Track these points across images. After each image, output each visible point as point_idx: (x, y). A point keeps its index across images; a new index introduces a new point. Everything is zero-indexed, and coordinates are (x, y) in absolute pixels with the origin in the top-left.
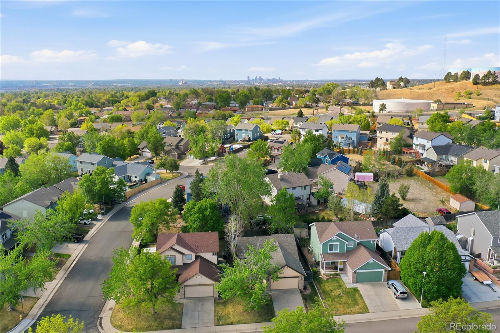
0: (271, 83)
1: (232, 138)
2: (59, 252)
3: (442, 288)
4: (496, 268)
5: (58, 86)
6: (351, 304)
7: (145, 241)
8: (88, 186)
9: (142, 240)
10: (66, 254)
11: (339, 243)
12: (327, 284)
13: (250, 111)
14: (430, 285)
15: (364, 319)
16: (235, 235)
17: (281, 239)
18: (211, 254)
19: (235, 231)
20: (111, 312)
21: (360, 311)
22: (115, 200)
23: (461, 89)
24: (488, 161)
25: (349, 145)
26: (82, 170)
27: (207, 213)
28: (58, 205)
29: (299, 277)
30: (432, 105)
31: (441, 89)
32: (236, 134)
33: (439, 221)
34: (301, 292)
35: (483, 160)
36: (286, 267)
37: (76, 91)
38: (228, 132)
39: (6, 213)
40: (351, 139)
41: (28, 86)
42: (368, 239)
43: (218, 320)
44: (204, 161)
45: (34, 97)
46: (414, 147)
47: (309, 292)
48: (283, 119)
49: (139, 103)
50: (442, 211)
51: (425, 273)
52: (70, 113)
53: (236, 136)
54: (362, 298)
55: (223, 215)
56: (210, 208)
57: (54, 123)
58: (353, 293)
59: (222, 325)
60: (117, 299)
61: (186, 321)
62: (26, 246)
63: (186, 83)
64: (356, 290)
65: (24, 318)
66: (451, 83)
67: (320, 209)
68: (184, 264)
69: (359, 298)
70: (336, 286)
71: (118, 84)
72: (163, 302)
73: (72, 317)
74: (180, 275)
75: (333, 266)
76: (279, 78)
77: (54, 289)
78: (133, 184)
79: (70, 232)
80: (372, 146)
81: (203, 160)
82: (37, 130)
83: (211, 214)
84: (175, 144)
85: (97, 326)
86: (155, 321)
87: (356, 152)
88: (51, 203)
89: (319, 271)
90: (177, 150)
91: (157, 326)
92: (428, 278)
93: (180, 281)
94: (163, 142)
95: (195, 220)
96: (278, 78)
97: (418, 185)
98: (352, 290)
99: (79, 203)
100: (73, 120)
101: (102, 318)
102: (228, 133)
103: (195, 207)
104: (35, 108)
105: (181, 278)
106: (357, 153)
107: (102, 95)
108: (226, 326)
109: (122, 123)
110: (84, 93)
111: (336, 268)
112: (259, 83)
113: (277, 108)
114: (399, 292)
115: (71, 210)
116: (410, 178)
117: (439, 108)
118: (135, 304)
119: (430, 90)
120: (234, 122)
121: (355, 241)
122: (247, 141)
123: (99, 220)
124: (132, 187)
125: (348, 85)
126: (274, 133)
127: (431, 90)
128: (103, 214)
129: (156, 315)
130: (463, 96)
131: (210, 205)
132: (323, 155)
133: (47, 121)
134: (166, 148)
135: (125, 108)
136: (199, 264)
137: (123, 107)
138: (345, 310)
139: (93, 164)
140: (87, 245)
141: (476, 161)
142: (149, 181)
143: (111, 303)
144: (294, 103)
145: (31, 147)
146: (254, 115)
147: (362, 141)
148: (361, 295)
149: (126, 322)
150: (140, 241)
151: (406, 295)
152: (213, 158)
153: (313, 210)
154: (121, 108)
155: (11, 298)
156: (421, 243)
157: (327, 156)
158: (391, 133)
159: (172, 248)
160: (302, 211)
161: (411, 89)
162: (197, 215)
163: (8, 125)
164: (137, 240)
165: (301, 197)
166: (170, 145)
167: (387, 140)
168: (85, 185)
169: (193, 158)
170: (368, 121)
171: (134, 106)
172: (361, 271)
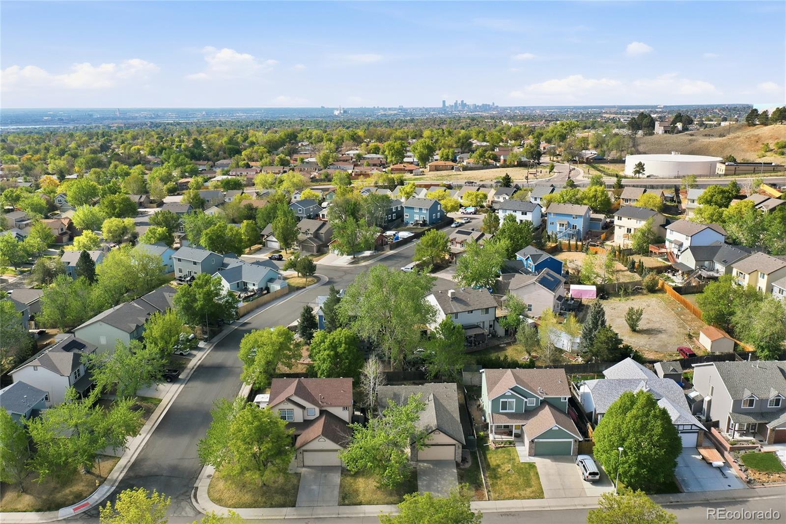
0: (479, 112)
1: (400, 219)
2: (146, 396)
3: (642, 471)
4: (735, 444)
5: (151, 118)
6: (521, 485)
7: (257, 386)
8: (187, 302)
9: (254, 383)
10: (156, 399)
11: (514, 400)
12: (495, 456)
13: (433, 171)
14: (626, 465)
15: (535, 507)
16: (375, 384)
17: (437, 390)
18: (341, 408)
19: (375, 378)
20: (209, 480)
21: (532, 495)
22: (223, 320)
23: (771, 137)
24: (766, 277)
25: (571, 236)
26: (180, 271)
27: (340, 350)
28: (145, 330)
29: (455, 445)
30: (719, 165)
31: (739, 137)
32: (405, 214)
33: (672, 368)
34: (458, 465)
35: (759, 273)
36: (437, 432)
37: (178, 127)
38: (394, 211)
39: (80, 341)
40: (574, 227)
41: (108, 118)
42: (557, 395)
43: (344, 498)
44: (354, 258)
45: (116, 139)
46: (667, 243)
47: (468, 465)
48: (478, 190)
49: (268, 154)
50: (684, 352)
51: (621, 449)
52: (168, 173)
53: (405, 216)
54: (538, 478)
55: (368, 348)
56: (345, 343)
57: (144, 189)
58: (528, 470)
59: (348, 505)
60: (218, 465)
61: (302, 497)
62: (104, 388)
63: (345, 112)
64: (532, 466)
65: (101, 483)
66: (757, 126)
67: (507, 341)
68: (305, 421)
69: (533, 478)
70: (507, 458)
71: (242, 114)
72: (273, 472)
73: (157, 491)
74: (299, 435)
75: (507, 430)
76: (493, 103)
77: (139, 446)
78: (249, 294)
79: (160, 371)
80: (607, 239)
81: (352, 256)
82: (120, 204)
83: (346, 351)
84: (314, 231)
85: (190, 498)
86: (262, 496)
87: (580, 248)
88: (137, 326)
89: (487, 436)
90: (316, 240)
91: (265, 502)
92: (625, 456)
93: (298, 444)
94: (296, 228)
95: (324, 360)
96: (491, 104)
97: (661, 308)
98: (527, 466)
99: (173, 329)
100: (171, 184)
101: (197, 488)
102: (394, 213)
103: (325, 340)
104: (117, 162)
105: (299, 441)
106: (581, 251)
107: (216, 136)
108: (352, 507)
109: (241, 191)
110: (189, 133)
111: (510, 434)
112: (459, 111)
113: (475, 166)
114: (588, 472)
115: (162, 338)
116: (652, 295)
117: (729, 172)
118: (238, 473)
119: (721, 138)
120: (405, 194)
121: (538, 399)
122: (421, 225)
123: (200, 349)
124: (248, 299)
125: (604, 115)
126: (464, 211)
127: (724, 138)
128: (206, 340)
129: (265, 488)
130: (772, 150)
131: (346, 338)
132: (525, 255)
133: (134, 186)
134: (301, 237)
135: (248, 163)
136: (323, 423)
137: (245, 162)
138: (511, 492)
139: (195, 263)
140: (183, 386)
141: (749, 274)
142: (272, 290)
143: (209, 469)
144: (502, 158)
145: (111, 233)
146: (438, 178)
147: (593, 230)
148: (537, 473)
149: (226, 495)
150: (251, 385)
151: (597, 477)
152: (367, 253)
153: (497, 343)
154: (242, 163)
155: (86, 460)
156: (620, 407)
157: (530, 258)
158: (635, 221)
159: (289, 400)
160: (480, 345)
161: (692, 135)
162: (327, 352)
163: (79, 193)
164: (248, 384)
165: (481, 324)
166: (306, 233)
167: (629, 230)
168: (182, 301)
169: (338, 254)
170: (606, 196)
171: (261, 160)
172: (541, 440)
